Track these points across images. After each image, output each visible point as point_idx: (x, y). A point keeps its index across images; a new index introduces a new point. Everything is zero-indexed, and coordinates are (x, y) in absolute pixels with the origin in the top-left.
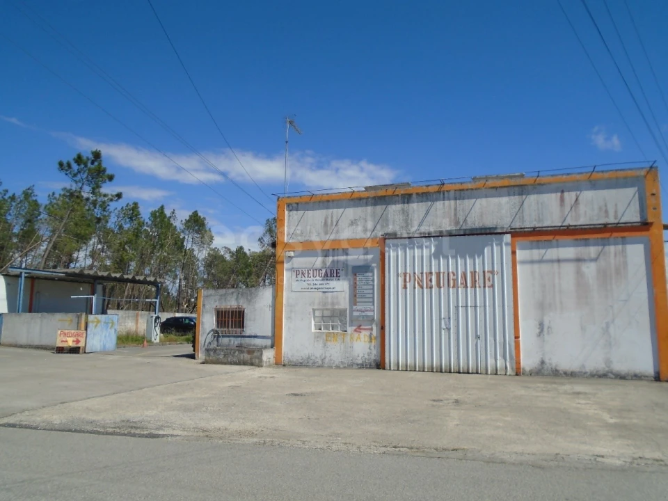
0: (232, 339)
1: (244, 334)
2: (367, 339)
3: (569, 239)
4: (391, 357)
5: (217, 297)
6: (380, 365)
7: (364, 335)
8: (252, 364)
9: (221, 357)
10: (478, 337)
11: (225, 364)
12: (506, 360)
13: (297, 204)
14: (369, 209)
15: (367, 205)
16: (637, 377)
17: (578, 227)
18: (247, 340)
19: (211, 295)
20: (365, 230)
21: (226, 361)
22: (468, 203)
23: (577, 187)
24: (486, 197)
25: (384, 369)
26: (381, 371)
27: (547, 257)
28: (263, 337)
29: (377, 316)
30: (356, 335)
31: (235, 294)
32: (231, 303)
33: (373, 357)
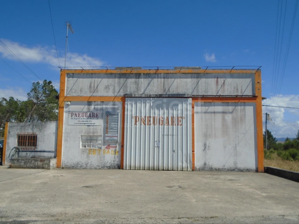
0: (29, 153)
1: (36, 150)
2: (113, 152)
3: (219, 102)
4: (127, 162)
5: (19, 127)
6: (120, 167)
7: (111, 150)
8: (43, 168)
9: (22, 164)
10: (174, 151)
11: (25, 168)
12: (187, 163)
13: (73, 74)
14: (117, 80)
15: (115, 77)
16: (248, 170)
17: (224, 96)
18: (39, 154)
19: (14, 126)
20: (114, 92)
21: (25, 166)
22: (170, 80)
23: (224, 76)
24: (180, 78)
25: (123, 169)
26: (121, 170)
27: (209, 110)
28: (49, 152)
29: (119, 139)
30: (107, 150)
31: (31, 126)
32: (29, 131)
33: (116, 163)
